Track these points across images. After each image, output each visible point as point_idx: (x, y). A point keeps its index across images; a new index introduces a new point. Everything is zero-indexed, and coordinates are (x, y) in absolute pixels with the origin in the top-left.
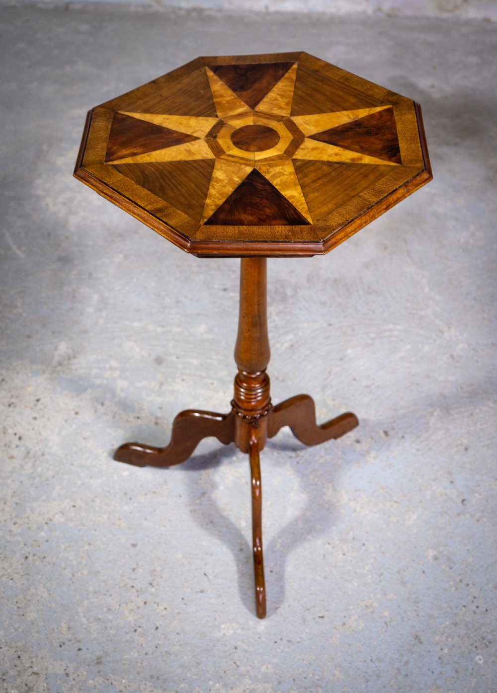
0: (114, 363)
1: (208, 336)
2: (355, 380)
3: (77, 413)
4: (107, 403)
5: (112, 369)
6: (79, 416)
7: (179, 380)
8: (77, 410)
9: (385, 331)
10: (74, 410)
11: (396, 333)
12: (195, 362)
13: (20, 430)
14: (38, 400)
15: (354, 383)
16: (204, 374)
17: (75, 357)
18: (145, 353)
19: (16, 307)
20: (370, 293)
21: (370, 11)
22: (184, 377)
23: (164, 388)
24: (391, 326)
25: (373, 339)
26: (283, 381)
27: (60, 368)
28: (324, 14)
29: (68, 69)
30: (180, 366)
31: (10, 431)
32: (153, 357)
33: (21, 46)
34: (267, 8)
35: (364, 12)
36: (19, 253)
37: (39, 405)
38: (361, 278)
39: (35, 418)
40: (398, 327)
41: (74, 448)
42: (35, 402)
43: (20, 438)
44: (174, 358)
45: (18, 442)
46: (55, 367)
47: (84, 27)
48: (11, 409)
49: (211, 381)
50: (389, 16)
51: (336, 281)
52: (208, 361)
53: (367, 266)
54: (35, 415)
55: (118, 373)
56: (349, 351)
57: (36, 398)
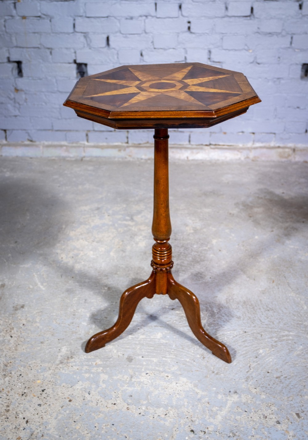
0: (99, 362)
1: (164, 341)
2: (268, 372)
3: (70, 401)
4: (92, 392)
5: (97, 366)
6: (71, 403)
7: (144, 374)
8: (71, 398)
9: (283, 336)
10: (68, 398)
11: (291, 338)
12: (155, 360)
13: (27, 415)
14: (43, 391)
15: (268, 374)
16: (161, 369)
17: (72, 357)
18: (120, 354)
19: (36, 322)
20: (269, 310)
21: (243, 159)
22: (148, 372)
23: (133, 380)
24: (286, 333)
25: (276, 342)
26: (217, 374)
27: (61, 366)
28: (218, 160)
29: (80, 187)
30: (144, 363)
31: (21, 416)
32: (126, 356)
33: (55, 177)
34: (187, 158)
35: (240, 159)
36: (41, 287)
37: (44, 395)
38: (260, 300)
39: (40, 405)
40: (291, 333)
41: (66, 430)
42: (41, 392)
43: (27, 422)
44: (140, 357)
45: (25, 425)
46: (58, 365)
47: (91, 168)
48: (24, 397)
49: (166, 375)
50: (253, 161)
51: (245, 302)
52: (164, 359)
53: (263, 292)
54: (40, 402)
55: (101, 369)
56: (261, 351)
57: (43, 389)
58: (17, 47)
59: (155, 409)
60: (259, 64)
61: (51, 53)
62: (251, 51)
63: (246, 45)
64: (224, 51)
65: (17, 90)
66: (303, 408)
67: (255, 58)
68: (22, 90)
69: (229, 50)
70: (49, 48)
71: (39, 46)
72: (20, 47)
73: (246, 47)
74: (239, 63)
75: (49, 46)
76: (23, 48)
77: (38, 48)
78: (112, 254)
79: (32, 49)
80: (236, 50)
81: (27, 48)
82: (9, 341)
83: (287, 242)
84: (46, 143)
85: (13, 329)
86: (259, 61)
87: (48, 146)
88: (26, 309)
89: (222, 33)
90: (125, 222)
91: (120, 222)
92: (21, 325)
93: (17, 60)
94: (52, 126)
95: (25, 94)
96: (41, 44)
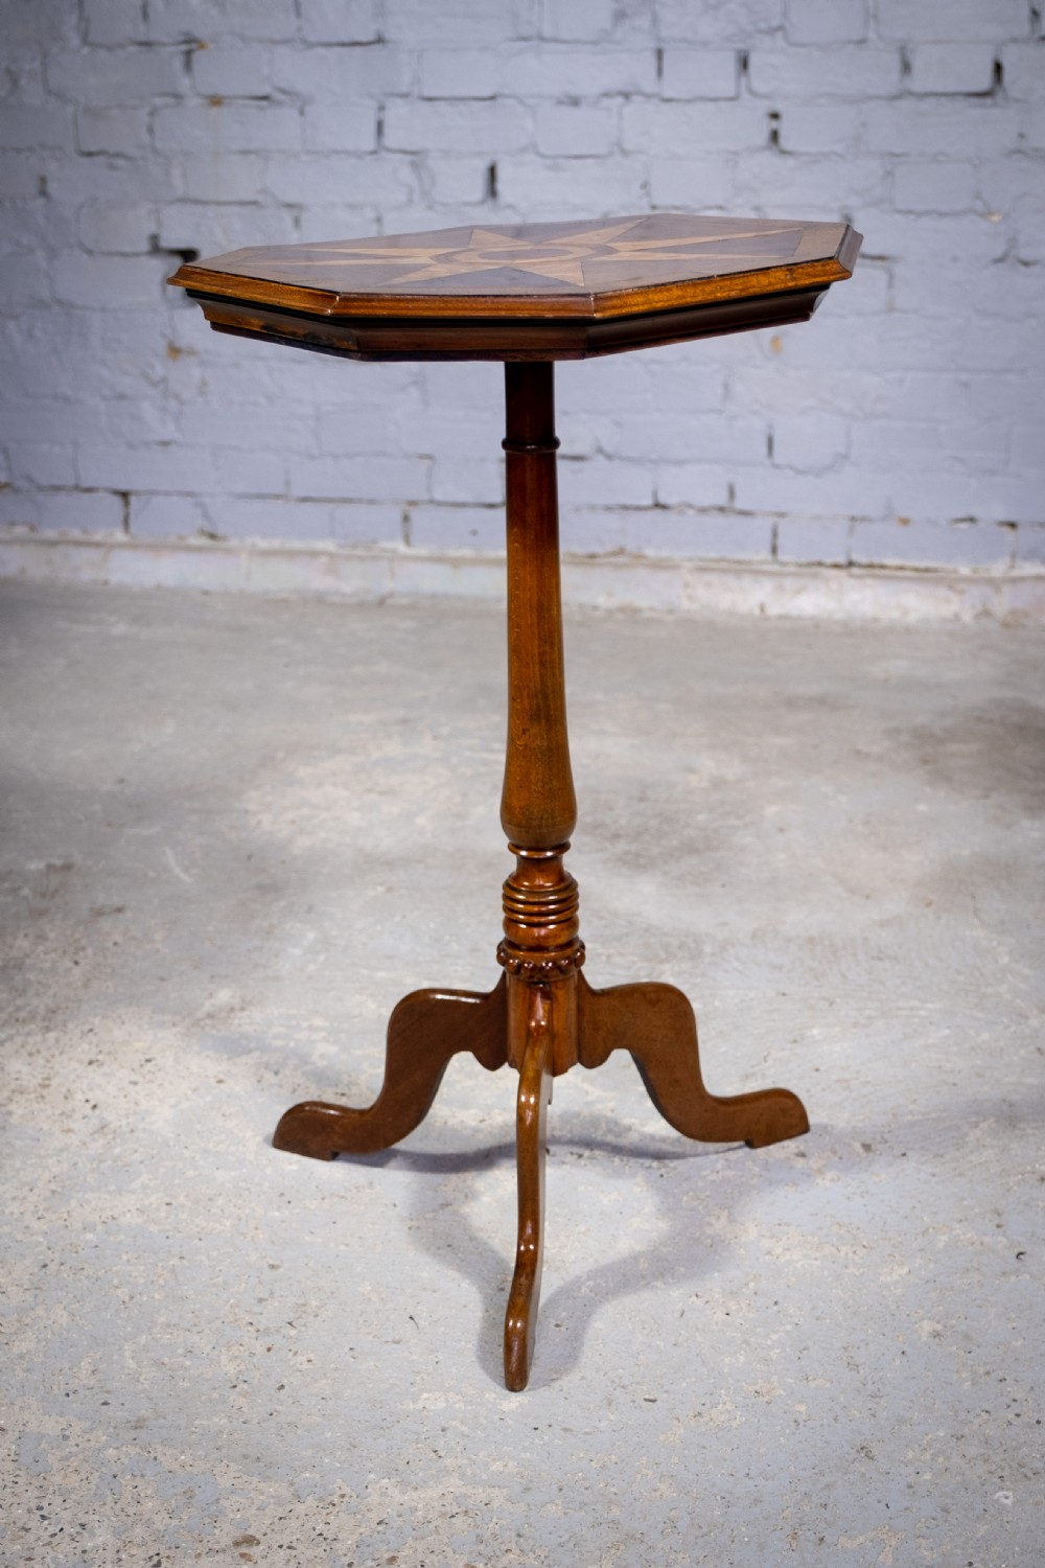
0: (318, 1021)
3: (220, 1081)
4: (286, 1071)
5: (313, 1028)
6: (221, 1085)
8: (222, 1077)
10: (216, 1077)
13: (98, 1096)
14: (148, 1061)
17: (243, 1009)
19: (152, 941)
21: (966, 617)
27: (209, 1020)
28: (875, 619)
29: (358, 669)
31: (79, 1096)
34: (762, 608)
35: (956, 618)
36: (183, 876)
37: (149, 1067)
39: (134, 1083)
42: (143, 1063)
43: (95, 1107)
45: (89, 1111)
46: (201, 1019)
47: (408, 624)
48: (93, 1067)
50: (1005, 626)
54: (135, 1078)
57: (148, 1057)
58: (184, 200)
60: (1026, 264)
61: (297, 222)
62: (996, 218)
63: (979, 196)
65: (175, 351)
67: (1013, 243)
68: (191, 352)
69: (919, 215)
70: (290, 206)
71: (260, 198)
72: (197, 202)
73: (980, 206)
74: (955, 259)
75: (292, 197)
76: (205, 203)
77: (257, 204)
79: (236, 209)
81: (219, 203)
82: (68, 970)
84: (263, 544)
85: (84, 949)
86: (1026, 254)
87: (269, 554)
88: (128, 914)
90: (486, 756)
91: (467, 754)
92: (109, 944)
93: (183, 245)
94: (288, 484)
95: (203, 363)
96: (264, 191)
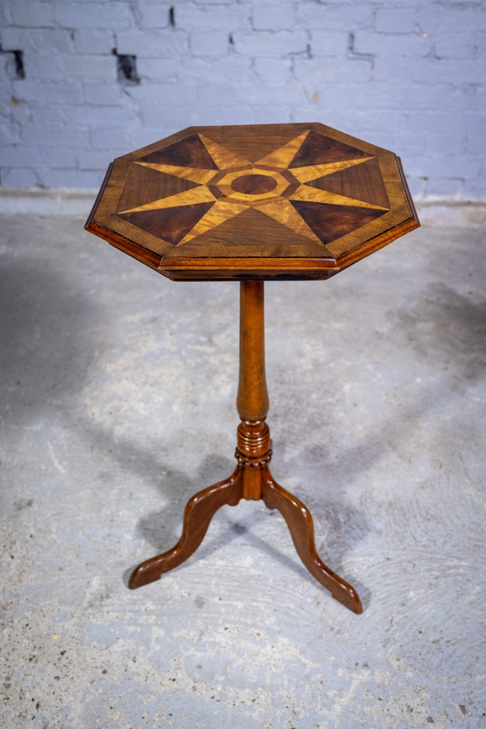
0: (150, 606)
1: (254, 572)
2: (421, 632)
3: (104, 672)
4: (140, 659)
5: (148, 612)
6: (106, 676)
7: (221, 629)
8: (105, 667)
9: (450, 568)
10: (102, 667)
11: (462, 571)
12: (240, 605)
13: (38, 694)
14: (62, 653)
15: (420, 636)
16: (249, 622)
17: (108, 597)
18: (184, 593)
19: (51, 532)
20: (429, 520)
22: (228, 626)
23: (204, 639)
24: (456, 562)
25: (436, 578)
26: (338, 632)
27: (90, 610)
29: (124, 277)
30: (223, 610)
31: (28, 696)
32: (194, 597)
33: (83, 255)
36: (60, 468)
37: (64, 661)
38: (417, 501)
39: (57, 678)
40: (463, 563)
41: (98, 721)
42: (60, 656)
43: (38, 706)
44: (216, 599)
45: (35, 711)
46: (86, 609)
48: (32, 664)
49: (257, 631)
51: (390, 504)
52: (254, 604)
53: (422, 486)
54: (58, 673)
55: (154, 617)
56: (412, 594)
57: (62, 650)
58: (13, 26)
59: (237, 690)
60: (439, 58)
61: (72, 37)
62: (425, 36)
63: (417, 25)
64: (377, 35)
65: (15, 101)
66: (471, 697)
67: (433, 48)
68: (24, 101)
69: (387, 34)
70: (68, 29)
71: (52, 25)
72: (19, 27)
73: (417, 29)
74: (404, 56)
75: (69, 24)
76: (24, 27)
77: (51, 28)
78: (175, 408)
79: (40, 30)
80: (398, 34)
81: (31, 28)
82: (9, 565)
83: (471, 390)
84: (68, 191)
85: (14, 543)
86: (439, 54)
87: (71, 197)
88: (35, 507)
89: (375, 4)
90: (198, 347)
91: (189, 347)
92: (28, 537)
93: (15, 48)
94: (78, 162)
95: (30, 107)
96: (54, 21)
